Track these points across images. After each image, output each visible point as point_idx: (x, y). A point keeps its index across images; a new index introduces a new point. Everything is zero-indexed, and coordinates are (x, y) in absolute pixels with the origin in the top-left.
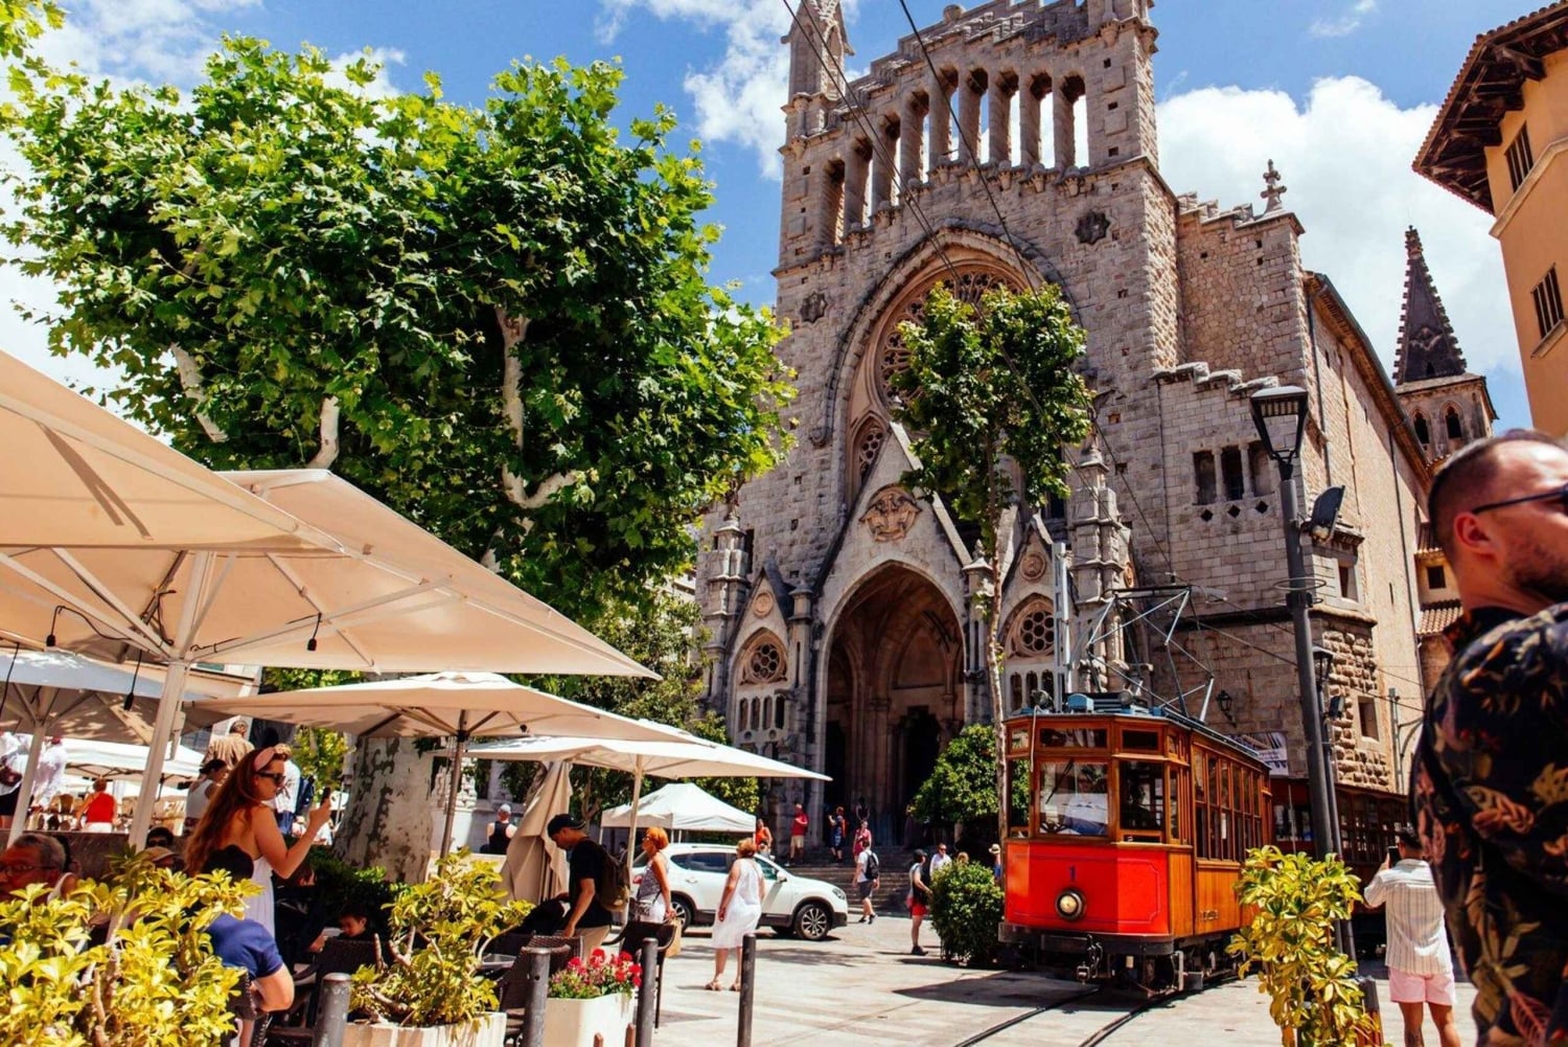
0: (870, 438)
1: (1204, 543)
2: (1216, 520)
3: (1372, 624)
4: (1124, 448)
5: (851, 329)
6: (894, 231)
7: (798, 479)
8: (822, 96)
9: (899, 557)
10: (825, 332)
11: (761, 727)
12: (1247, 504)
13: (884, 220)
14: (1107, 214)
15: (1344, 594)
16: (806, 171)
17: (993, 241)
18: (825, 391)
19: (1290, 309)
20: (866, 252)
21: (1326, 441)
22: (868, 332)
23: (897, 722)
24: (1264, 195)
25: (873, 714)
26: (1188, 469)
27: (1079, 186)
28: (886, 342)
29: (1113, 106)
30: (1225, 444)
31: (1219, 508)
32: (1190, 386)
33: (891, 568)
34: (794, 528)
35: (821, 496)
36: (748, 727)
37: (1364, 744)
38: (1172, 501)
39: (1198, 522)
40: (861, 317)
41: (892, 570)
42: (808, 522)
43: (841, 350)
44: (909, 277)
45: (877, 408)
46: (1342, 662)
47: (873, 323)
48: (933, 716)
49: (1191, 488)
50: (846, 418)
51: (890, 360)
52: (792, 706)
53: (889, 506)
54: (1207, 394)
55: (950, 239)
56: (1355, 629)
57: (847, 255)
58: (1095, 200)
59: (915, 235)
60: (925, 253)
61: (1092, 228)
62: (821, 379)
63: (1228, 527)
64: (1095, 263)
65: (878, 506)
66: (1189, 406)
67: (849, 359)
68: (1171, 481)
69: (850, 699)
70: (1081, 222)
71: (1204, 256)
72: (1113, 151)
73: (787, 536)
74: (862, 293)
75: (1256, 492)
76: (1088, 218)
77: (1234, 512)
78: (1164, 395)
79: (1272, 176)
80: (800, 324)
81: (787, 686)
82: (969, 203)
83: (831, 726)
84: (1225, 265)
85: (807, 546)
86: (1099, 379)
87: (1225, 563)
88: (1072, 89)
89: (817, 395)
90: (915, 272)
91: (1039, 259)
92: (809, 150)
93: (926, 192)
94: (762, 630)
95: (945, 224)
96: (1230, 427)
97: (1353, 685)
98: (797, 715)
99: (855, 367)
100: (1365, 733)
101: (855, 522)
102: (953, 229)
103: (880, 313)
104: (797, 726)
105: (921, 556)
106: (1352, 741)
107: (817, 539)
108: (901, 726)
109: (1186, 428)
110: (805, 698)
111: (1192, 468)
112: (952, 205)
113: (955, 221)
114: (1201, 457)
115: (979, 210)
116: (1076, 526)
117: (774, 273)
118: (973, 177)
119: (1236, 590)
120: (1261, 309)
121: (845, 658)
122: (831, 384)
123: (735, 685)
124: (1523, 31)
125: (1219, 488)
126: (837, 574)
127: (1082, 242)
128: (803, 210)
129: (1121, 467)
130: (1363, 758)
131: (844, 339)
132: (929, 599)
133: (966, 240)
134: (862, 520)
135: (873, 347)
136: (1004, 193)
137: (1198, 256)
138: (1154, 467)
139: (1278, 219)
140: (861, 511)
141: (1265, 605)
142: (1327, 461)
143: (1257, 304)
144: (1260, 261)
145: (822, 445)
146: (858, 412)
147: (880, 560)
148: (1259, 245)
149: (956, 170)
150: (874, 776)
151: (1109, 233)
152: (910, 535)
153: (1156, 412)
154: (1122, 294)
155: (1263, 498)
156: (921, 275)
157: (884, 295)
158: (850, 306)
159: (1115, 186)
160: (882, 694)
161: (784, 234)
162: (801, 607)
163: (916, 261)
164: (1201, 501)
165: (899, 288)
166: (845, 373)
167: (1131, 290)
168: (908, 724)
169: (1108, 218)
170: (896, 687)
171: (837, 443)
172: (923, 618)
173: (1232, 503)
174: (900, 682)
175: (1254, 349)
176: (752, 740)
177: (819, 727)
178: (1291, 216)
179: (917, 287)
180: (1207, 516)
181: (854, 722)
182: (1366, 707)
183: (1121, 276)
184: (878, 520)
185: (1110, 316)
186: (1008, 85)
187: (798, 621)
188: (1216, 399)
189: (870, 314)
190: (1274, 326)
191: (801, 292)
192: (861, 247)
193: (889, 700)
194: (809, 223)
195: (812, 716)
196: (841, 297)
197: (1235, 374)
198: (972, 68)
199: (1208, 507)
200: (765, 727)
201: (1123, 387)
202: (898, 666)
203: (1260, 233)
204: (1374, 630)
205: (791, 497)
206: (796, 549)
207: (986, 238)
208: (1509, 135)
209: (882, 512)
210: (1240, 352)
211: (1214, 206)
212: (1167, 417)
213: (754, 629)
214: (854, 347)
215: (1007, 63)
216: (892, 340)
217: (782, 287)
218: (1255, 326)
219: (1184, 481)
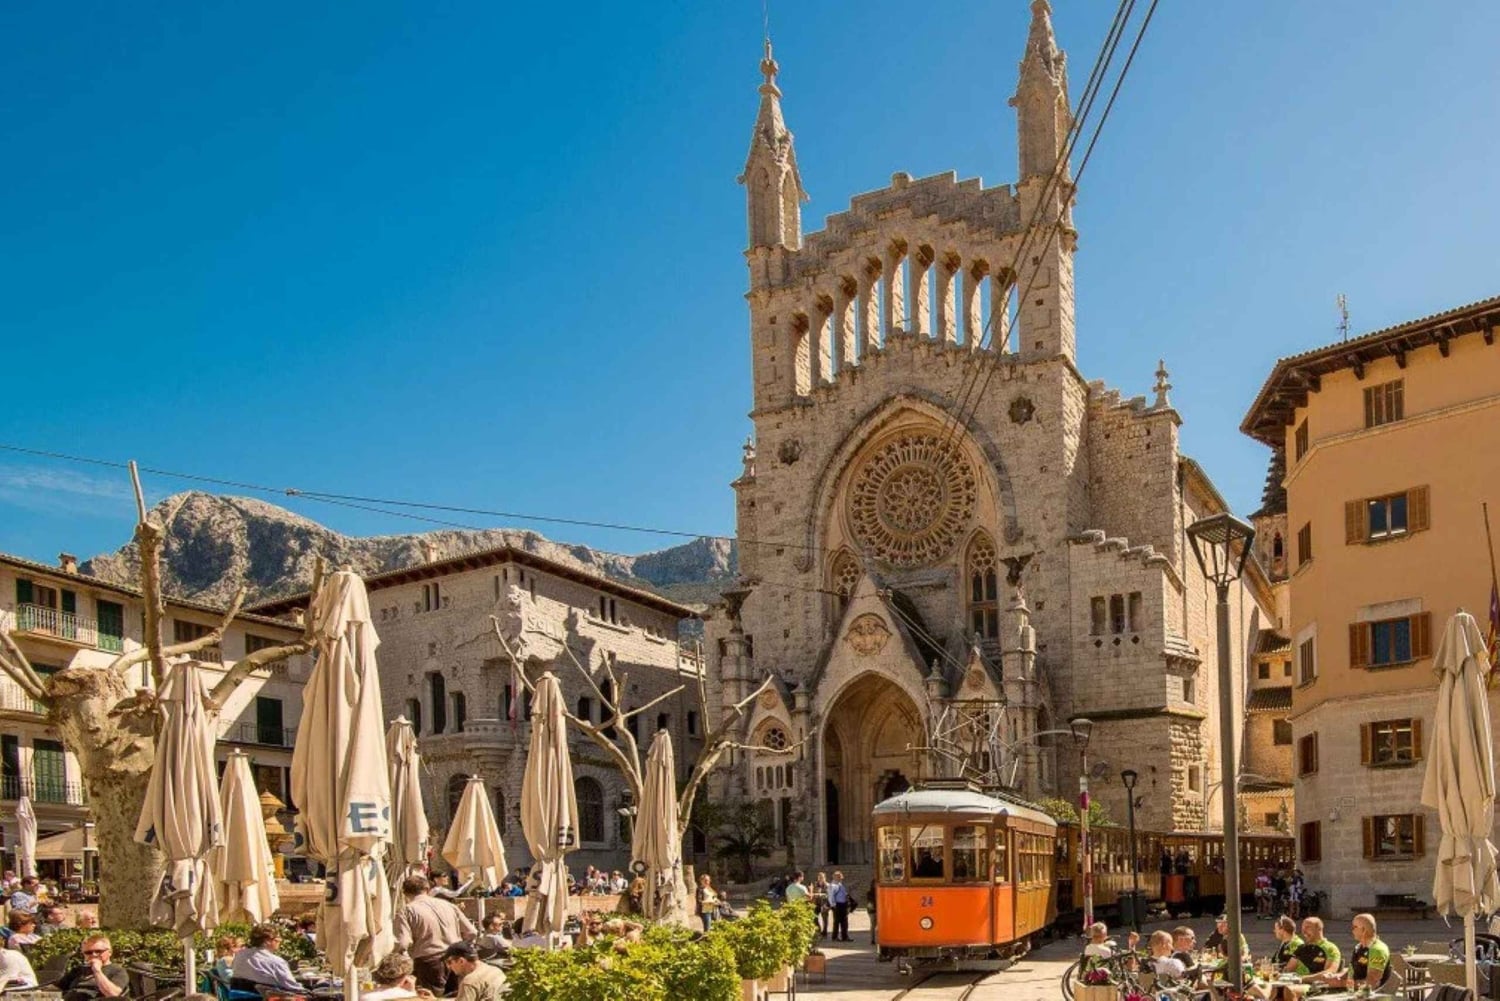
0: (845, 567)
1: (1096, 663)
2: (1104, 647)
3: (1200, 719)
4: (1043, 591)
5: (824, 475)
6: (858, 391)
7: (787, 597)
8: (782, 247)
9: (876, 668)
10: (801, 475)
11: (775, 787)
12: (1126, 636)
13: (847, 380)
14: (1033, 400)
15: (1186, 699)
16: (773, 321)
17: (941, 411)
18: (805, 526)
19: (1167, 488)
20: (833, 406)
21: (1185, 588)
22: (839, 478)
23: (876, 780)
24: (1155, 390)
25: (858, 776)
26: (1087, 609)
27: (1011, 372)
28: (855, 487)
29: (1040, 303)
30: (1114, 593)
31: (1107, 638)
32: (1090, 547)
33: (869, 676)
34: (786, 635)
35: (807, 612)
36: (765, 786)
37: (1189, 794)
38: (1075, 632)
39: (1093, 648)
40: (832, 465)
41: (870, 678)
42: (798, 632)
43: (816, 492)
44: (871, 434)
45: (851, 545)
46: (1180, 744)
47: (843, 470)
48: (903, 777)
49: (1088, 622)
50: (824, 549)
51: (858, 502)
52: (799, 773)
53: (865, 629)
54: (1102, 554)
55: (906, 404)
56: (1190, 722)
57: (816, 407)
58: (1025, 387)
59: (875, 398)
60: (885, 415)
61: (1022, 411)
62: (801, 516)
63: (1113, 652)
64: (1023, 442)
65: (856, 628)
66: (1089, 562)
67: (824, 500)
68: (1075, 618)
69: (840, 764)
70: (1012, 405)
71: (1108, 436)
72: (1038, 344)
73: (781, 642)
74: (832, 443)
75: (1133, 628)
76: (1019, 401)
77: (1117, 642)
78: (1072, 552)
79: (1161, 374)
80: (778, 464)
81: (793, 759)
82: (921, 374)
83: (829, 784)
84: (1123, 447)
85: (799, 651)
86: (1025, 536)
87: (1109, 677)
88: (1005, 278)
89: (799, 528)
90: (876, 429)
91: (978, 433)
92: (773, 300)
93: (883, 358)
94: (770, 718)
95: (902, 391)
96: (1117, 581)
97: (1185, 758)
98: (804, 779)
99: (829, 507)
100: (1191, 787)
101: (840, 640)
102: (908, 396)
103: (849, 462)
104: (804, 787)
105: (893, 668)
106: (1182, 793)
107: (806, 645)
108: (879, 783)
109: (1087, 579)
110: (809, 766)
111: (1090, 609)
112: (906, 374)
113: (909, 389)
114: (1096, 601)
115: (929, 382)
116: (1006, 653)
117: (751, 416)
118: (923, 350)
119: (1116, 695)
120: (1146, 485)
121: (835, 736)
122: (810, 521)
123: (752, 757)
124: (1307, 361)
125: (1108, 624)
126: (828, 679)
127: (1013, 421)
128: (773, 359)
129: (1040, 606)
130: (1188, 804)
131: (819, 482)
132: (897, 695)
133: (919, 407)
134: (845, 639)
135: (843, 493)
136: (950, 369)
137: (1103, 436)
138: (1063, 606)
139: (1164, 413)
140: (844, 632)
141: (1133, 707)
142: (1185, 599)
143: (1144, 481)
144: (1148, 447)
145: (806, 571)
146: (833, 544)
147: (861, 670)
148: (1149, 433)
149: (908, 341)
150: (861, 817)
151: (1034, 416)
152: (883, 653)
153: (1066, 566)
154: (1043, 469)
155: (1136, 634)
156: (882, 431)
157: (851, 447)
158: (822, 455)
159: (1040, 376)
160: (864, 762)
161: (757, 380)
162: (801, 702)
163: (877, 420)
164: (1095, 632)
165: (863, 442)
166: (820, 512)
167: (1051, 467)
168: (885, 781)
169: (1034, 404)
170: (874, 756)
171: (817, 570)
172: (894, 708)
173: (1116, 636)
174: (878, 754)
175: (1140, 517)
176: (769, 796)
177: (821, 787)
178: (1172, 412)
179: (878, 443)
180: (1098, 644)
181: (845, 780)
182: (1193, 772)
183: (1043, 454)
184: (858, 639)
185: (1034, 485)
186: (951, 265)
187: (799, 712)
188: (1109, 559)
189: (840, 462)
190: (1154, 499)
191: (777, 437)
192: (828, 401)
193: (870, 765)
194: (779, 373)
195: (815, 780)
196: (814, 444)
197: (1123, 541)
198: (920, 243)
199: (1099, 637)
200: (778, 787)
201: (1043, 544)
202: (876, 741)
203: (1149, 423)
204: (1203, 723)
205: (781, 612)
206: (789, 653)
207: (935, 408)
208: (1298, 423)
209: (861, 634)
210: (1130, 518)
211: (1117, 395)
212: (1073, 570)
213: (763, 717)
214: (827, 491)
215: (951, 245)
216: (859, 486)
217: (759, 429)
218: (1141, 499)
219: (1083, 617)
